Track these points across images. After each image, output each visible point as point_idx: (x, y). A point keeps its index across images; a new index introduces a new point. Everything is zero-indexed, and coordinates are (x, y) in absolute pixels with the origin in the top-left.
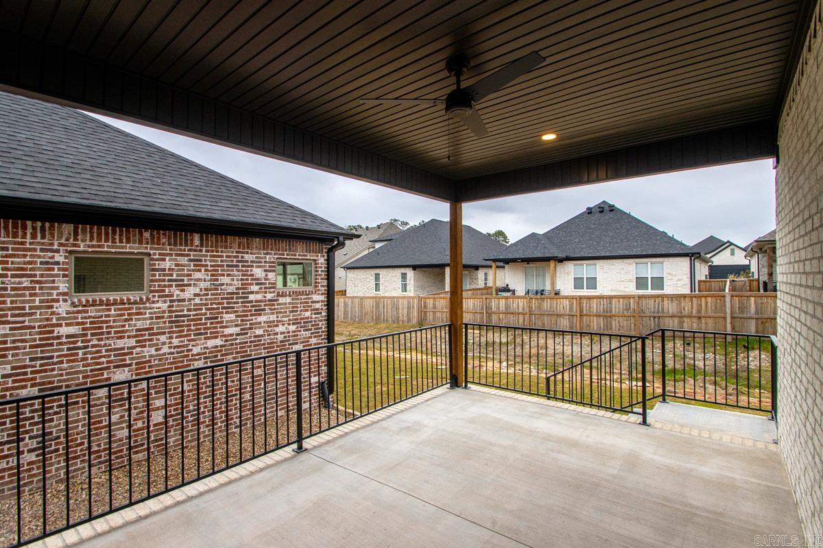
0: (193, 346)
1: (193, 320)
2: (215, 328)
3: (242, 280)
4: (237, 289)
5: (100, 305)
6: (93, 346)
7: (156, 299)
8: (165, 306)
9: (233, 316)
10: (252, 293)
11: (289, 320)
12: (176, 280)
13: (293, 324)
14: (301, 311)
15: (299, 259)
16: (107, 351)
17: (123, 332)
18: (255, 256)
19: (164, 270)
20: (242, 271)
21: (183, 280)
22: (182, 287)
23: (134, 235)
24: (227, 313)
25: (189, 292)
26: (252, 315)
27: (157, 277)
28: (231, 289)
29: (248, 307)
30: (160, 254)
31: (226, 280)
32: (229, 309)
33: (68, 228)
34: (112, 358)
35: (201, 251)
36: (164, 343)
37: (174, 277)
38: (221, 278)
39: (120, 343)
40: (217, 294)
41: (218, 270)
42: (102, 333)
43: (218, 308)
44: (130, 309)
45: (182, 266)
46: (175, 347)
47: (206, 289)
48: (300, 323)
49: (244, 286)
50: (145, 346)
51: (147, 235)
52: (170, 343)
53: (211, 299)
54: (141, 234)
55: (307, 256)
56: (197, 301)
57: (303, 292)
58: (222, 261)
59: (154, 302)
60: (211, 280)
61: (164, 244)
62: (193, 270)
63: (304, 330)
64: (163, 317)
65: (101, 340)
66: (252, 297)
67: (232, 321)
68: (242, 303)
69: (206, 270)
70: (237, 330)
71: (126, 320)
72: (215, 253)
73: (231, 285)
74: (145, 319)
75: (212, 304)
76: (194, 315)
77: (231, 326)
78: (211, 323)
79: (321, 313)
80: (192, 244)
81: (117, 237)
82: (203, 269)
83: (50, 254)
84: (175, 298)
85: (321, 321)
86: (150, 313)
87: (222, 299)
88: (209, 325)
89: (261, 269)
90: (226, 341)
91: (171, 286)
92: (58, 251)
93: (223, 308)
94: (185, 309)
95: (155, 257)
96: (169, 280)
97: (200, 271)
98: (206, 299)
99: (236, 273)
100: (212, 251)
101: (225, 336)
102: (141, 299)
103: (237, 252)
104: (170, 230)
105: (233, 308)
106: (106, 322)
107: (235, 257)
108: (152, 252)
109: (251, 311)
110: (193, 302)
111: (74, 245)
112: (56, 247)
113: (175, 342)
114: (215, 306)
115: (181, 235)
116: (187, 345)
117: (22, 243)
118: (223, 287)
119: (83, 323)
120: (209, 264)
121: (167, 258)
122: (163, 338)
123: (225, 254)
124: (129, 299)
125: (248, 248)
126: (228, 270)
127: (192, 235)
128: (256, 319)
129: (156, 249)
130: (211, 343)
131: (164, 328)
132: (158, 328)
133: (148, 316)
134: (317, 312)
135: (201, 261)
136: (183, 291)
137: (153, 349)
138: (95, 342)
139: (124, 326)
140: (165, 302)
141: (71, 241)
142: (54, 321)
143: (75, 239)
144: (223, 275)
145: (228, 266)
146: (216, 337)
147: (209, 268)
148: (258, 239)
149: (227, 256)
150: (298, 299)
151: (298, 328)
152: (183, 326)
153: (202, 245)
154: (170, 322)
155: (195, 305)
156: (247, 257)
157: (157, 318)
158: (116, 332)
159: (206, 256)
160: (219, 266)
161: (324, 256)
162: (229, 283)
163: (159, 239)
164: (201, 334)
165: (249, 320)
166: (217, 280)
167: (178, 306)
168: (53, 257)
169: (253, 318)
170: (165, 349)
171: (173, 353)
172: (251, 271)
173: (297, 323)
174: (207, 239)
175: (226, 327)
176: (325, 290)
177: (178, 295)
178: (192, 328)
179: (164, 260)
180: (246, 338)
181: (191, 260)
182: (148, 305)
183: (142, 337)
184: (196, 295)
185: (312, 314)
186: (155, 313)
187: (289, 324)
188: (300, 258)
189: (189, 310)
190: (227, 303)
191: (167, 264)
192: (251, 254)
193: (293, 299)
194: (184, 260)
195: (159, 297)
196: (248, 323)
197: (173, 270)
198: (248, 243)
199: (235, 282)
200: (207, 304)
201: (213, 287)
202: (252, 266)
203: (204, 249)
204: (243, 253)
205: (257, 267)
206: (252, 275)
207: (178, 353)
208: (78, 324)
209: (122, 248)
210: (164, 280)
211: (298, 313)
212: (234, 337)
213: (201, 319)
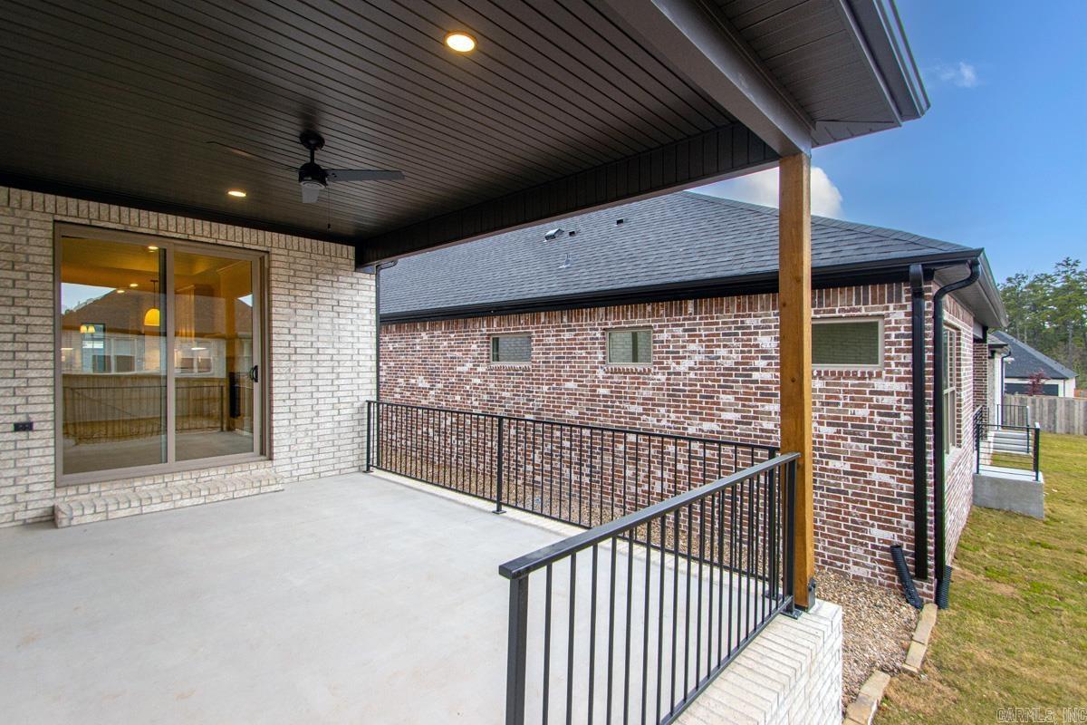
0: (688, 424)
1: (688, 396)
2: (711, 409)
3: (742, 352)
4: (736, 363)
5: (621, 373)
6: (617, 407)
7: (657, 370)
8: (663, 378)
9: (731, 398)
10: (757, 369)
11: (821, 416)
12: (672, 352)
13: (829, 424)
14: (846, 405)
15: (840, 317)
16: (625, 413)
17: (634, 398)
18: (760, 319)
19: (662, 342)
20: (743, 340)
21: (678, 352)
22: (678, 359)
23: (640, 311)
24: (724, 393)
25: (685, 365)
26: (756, 400)
27: (658, 349)
28: (729, 363)
29: (752, 388)
30: (660, 326)
31: (722, 352)
32: (726, 388)
33: (602, 310)
34: (628, 420)
35: (695, 319)
36: (663, 416)
37: (671, 349)
38: (718, 349)
39: (633, 408)
40: (712, 369)
41: (713, 341)
42: (621, 397)
43: (714, 386)
44: (638, 378)
45: (678, 337)
46: (673, 422)
47: (701, 363)
48: (846, 425)
49: (746, 360)
50: (648, 415)
51: (649, 308)
52: (668, 416)
53: (706, 375)
54: (645, 307)
55: (859, 310)
56: (692, 375)
57: (848, 373)
58: (717, 329)
59: (655, 374)
60: (706, 352)
61: (662, 315)
62: (688, 341)
63: (853, 440)
64: (662, 389)
65: (620, 402)
66: (756, 375)
67: (730, 404)
68: (743, 382)
69: (700, 341)
70: (737, 416)
71: (636, 388)
72: (710, 321)
73: (728, 358)
74: (649, 389)
75: (707, 380)
76: (689, 391)
77: (730, 411)
78: (707, 403)
79: (897, 415)
80: (686, 312)
81: (629, 314)
82: (697, 340)
83: (594, 332)
84: (672, 371)
85: (899, 430)
86: (653, 384)
87: (718, 375)
88: (704, 405)
89: (768, 338)
90: (724, 427)
91: (668, 358)
92: (597, 330)
93: (720, 386)
94: (681, 383)
95: (655, 329)
96: (667, 352)
97: (694, 341)
98: (701, 374)
99: (735, 343)
100: (707, 318)
101: (722, 421)
102: (644, 370)
103: (736, 316)
104: (666, 300)
105: (732, 387)
106: (624, 388)
107: (733, 322)
108: (653, 325)
109: (755, 394)
110: (687, 376)
111: (606, 324)
112: (596, 327)
113: (673, 416)
114: (710, 383)
115: (676, 304)
116: (683, 423)
117: (581, 325)
118: (719, 361)
119: (611, 387)
120: (703, 333)
121: (665, 329)
122: (663, 410)
123: (720, 321)
124: (636, 370)
125: (750, 309)
126: (724, 340)
127: (686, 303)
128: (763, 406)
129: (656, 321)
130: (707, 426)
131: (663, 400)
132: (659, 400)
133: (651, 386)
134: (886, 411)
135: (695, 330)
136: (678, 363)
137: (655, 419)
138: (617, 404)
139: (634, 393)
140: (664, 374)
141: (604, 321)
142: (597, 383)
143: (606, 319)
144: (719, 346)
145: (724, 334)
146: (712, 421)
147: (703, 338)
148: (764, 296)
149: (724, 323)
150: (839, 385)
151: (839, 432)
152: (678, 401)
153: (695, 313)
154: (668, 395)
155: (690, 379)
156: (748, 321)
157: (658, 389)
158: (630, 398)
159: (700, 324)
160: (713, 335)
161: (904, 307)
162: (728, 356)
163: (658, 311)
164: (696, 413)
165: (753, 407)
166: (712, 352)
167: (674, 379)
168: (595, 335)
169: (759, 404)
170: (664, 422)
171: (671, 428)
172: (756, 340)
173: (838, 425)
174: (701, 305)
175: (723, 410)
176: (906, 372)
177: (674, 368)
178: (688, 404)
179: (662, 332)
180: (750, 430)
181: (685, 331)
182: (651, 376)
183: (649, 405)
184: (691, 369)
185: (872, 414)
186: (657, 384)
187: (821, 424)
188: (844, 315)
189: (684, 385)
190: (725, 381)
191: (665, 336)
192: (755, 316)
193: (827, 384)
194: (679, 331)
195: (660, 368)
196: (752, 410)
197: (669, 341)
198: (750, 303)
199: (734, 355)
200: (702, 380)
201: (707, 360)
202: (757, 334)
203: (698, 317)
204: (743, 316)
205: (763, 334)
206: (757, 346)
207: (675, 428)
208: (609, 387)
209: (633, 322)
210: (662, 352)
211: (840, 407)
212: (734, 425)
213: (696, 396)
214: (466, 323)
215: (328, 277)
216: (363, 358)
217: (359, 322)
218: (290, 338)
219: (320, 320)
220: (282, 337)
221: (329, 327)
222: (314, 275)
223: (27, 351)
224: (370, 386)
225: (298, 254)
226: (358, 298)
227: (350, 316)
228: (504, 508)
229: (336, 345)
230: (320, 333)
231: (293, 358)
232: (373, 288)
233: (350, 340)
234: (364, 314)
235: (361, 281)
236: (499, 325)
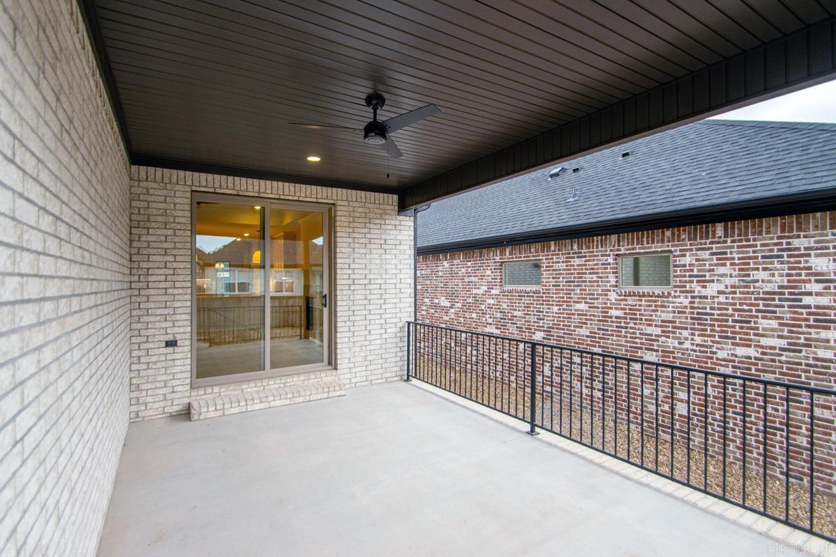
0: (717, 349)
1: (717, 320)
2: (747, 334)
3: (788, 275)
4: (780, 287)
5: (635, 296)
6: (631, 328)
7: (678, 294)
8: (686, 302)
9: (774, 324)
10: (810, 294)
12: (697, 276)
16: (640, 334)
17: (651, 320)
18: (812, 240)
19: (685, 266)
20: (788, 262)
21: (705, 276)
22: (703, 282)
23: (658, 236)
24: (763, 318)
25: (712, 289)
26: (808, 326)
27: (679, 273)
28: (769, 287)
29: (802, 314)
30: (681, 251)
31: (762, 275)
32: (767, 313)
33: (614, 237)
34: (644, 341)
35: (725, 242)
36: (686, 339)
37: (695, 272)
38: (755, 272)
39: (649, 330)
40: (748, 293)
41: (749, 264)
42: (636, 319)
43: (751, 311)
44: (655, 301)
45: (703, 260)
46: (697, 345)
47: (733, 287)
49: (793, 284)
50: (668, 337)
51: (668, 233)
52: (692, 339)
53: (740, 299)
54: (663, 234)
56: (722, 299)
58: (754, 252)
59: (675, 297)
60: (739, 275)
61: (684, 240)
62: (716, 265)
64: (685, 312)
65: (635, 324)
66: (807, 300)
67: (772, 330)
68: (790, 307)
69: (732, 264)
70: (783, 343)
71: (653, 311)
72: (744, 243)
73: (769, 282)
74: (668, 312)
75: (741, 304)
76: (718, 315)
77: (773, 336)
78: (741, 328)
80: (714, 236)
81: (645, 239)
82: (728, 263)
83: (606, 258)
84: (696, 294)
86: (673, 307)
87: (756, 299)
88: (737, 329)
89: (825, 259)
90: (764, 353)
91: (692, 282)
92: (609, 255)
93: (757, 311)
94: (708, 306)
95: (676, 254)
96: (690, 276)
97: (724, 265)
98: (733, 298)
99: (778, 266)
100: (741, 241)
101: (762, 347)
102: (663, 293)
103: (779, 238)
104: (689, 225)
105: (775, 312)
106: (639, 310)
107: (776, 244)
108: (673, 249)
109: (807, 320)
110: (716, 300)
111: (618, 250)
112: (608, 253)
113: (698, 340)
114: (745, 307)
115: (701, 229)
116: (711, 347)
117: (592, 252)
118: (757, 285)
119: (624, 309)
120: (736, 256)
121: (688, 254)
122: (685, 333)
123: (758, 243)
124: (653, 293)
125: (799, 229)
126: (764, 263)
127: (714, 226)
128: (818, 333)
129: (677, 246)
130: (741, 351)
131: (686, 323)
132: (680, 322)
133: (671, 309)
135: (726, 253)
136: (704, 287)
137: (676, 342)
138: (632, 325)
139: (651, 316)
140: (686, 297)
141: (616, 247)
142: (609, 305)
143: (619, 246)
144: (757, 269)
145: (763, 257)
146: (749, 346)
147: (736, 261)
148: (818, 215)
149: (763, 245)
152: (705, 325)
153: (726, 236)
154: (692, 318)
155: (719, 303)
156: (796, 243)
157: (679, 312)
158: (646, 320)
159: (733, 247)
160: (750, 258)
162: (769, 279)
163: (679, 236)
164: (727, 337)
165: (804, 333)
166: (748, 275)
167: (700, 303)
168: (607, 260)
169: (812, 330)
170: (687, 345)
171: (695, 351)
172: (807, 262)
174: (733, 228)
175: (762, 336)
177: (699, 292)
178: (717, 328)
179: (684, 256)
180: (800, 358)
181: (713, 254)
182: (670, 299)
183: (669, 328)
184: (719, 292)
186: (677, 307)
189: (712, 308)
190: (764, 305)
191: (688, 260)
192: (805, 237)
194: (706, 255)
195: (681, 292)
196: (802, 336)
197: (693, 265)
198: (799, 223)
199: (777, 278)
200: (735, 304)
201: (742, 284)
202: (809, 255)
203: (729, 240)
204: (789, 237)
205: (817, 256)
206: (809, 268)
207: (700, 352)
208: (622, 309)
209: (649, 248)
210: (685, 276)
212: (777, 351)
213: (727, 321)
214: (481, 253)
215: (377, 221)
216: (403, 286)
217: (401, 257)
218: (349, 271)
219: (372, 256)
220: (345, 271)
221: (378, 261)
222: (368, 219)
223: (174, 288)
224: (409, 310)
225: (356, 204)
226: (400, 237)
227: (394, 252)
228: (537, 429)
229: (384, 276)
230: (372, 267)
231: (352, 288)
232: (412, 228)
233: (395, 271)
234: (405, 250)
235: (402, 223)
236: (511, 254)
